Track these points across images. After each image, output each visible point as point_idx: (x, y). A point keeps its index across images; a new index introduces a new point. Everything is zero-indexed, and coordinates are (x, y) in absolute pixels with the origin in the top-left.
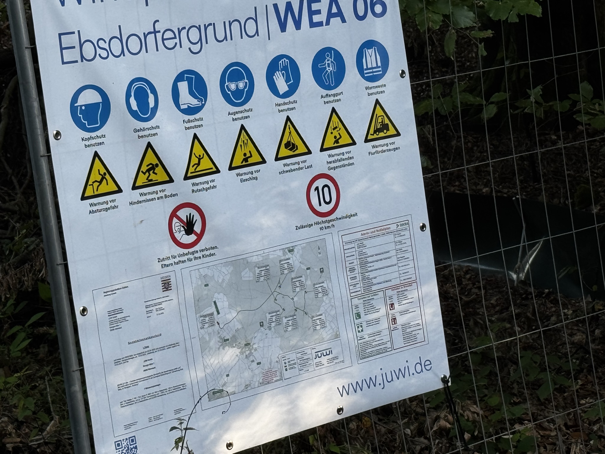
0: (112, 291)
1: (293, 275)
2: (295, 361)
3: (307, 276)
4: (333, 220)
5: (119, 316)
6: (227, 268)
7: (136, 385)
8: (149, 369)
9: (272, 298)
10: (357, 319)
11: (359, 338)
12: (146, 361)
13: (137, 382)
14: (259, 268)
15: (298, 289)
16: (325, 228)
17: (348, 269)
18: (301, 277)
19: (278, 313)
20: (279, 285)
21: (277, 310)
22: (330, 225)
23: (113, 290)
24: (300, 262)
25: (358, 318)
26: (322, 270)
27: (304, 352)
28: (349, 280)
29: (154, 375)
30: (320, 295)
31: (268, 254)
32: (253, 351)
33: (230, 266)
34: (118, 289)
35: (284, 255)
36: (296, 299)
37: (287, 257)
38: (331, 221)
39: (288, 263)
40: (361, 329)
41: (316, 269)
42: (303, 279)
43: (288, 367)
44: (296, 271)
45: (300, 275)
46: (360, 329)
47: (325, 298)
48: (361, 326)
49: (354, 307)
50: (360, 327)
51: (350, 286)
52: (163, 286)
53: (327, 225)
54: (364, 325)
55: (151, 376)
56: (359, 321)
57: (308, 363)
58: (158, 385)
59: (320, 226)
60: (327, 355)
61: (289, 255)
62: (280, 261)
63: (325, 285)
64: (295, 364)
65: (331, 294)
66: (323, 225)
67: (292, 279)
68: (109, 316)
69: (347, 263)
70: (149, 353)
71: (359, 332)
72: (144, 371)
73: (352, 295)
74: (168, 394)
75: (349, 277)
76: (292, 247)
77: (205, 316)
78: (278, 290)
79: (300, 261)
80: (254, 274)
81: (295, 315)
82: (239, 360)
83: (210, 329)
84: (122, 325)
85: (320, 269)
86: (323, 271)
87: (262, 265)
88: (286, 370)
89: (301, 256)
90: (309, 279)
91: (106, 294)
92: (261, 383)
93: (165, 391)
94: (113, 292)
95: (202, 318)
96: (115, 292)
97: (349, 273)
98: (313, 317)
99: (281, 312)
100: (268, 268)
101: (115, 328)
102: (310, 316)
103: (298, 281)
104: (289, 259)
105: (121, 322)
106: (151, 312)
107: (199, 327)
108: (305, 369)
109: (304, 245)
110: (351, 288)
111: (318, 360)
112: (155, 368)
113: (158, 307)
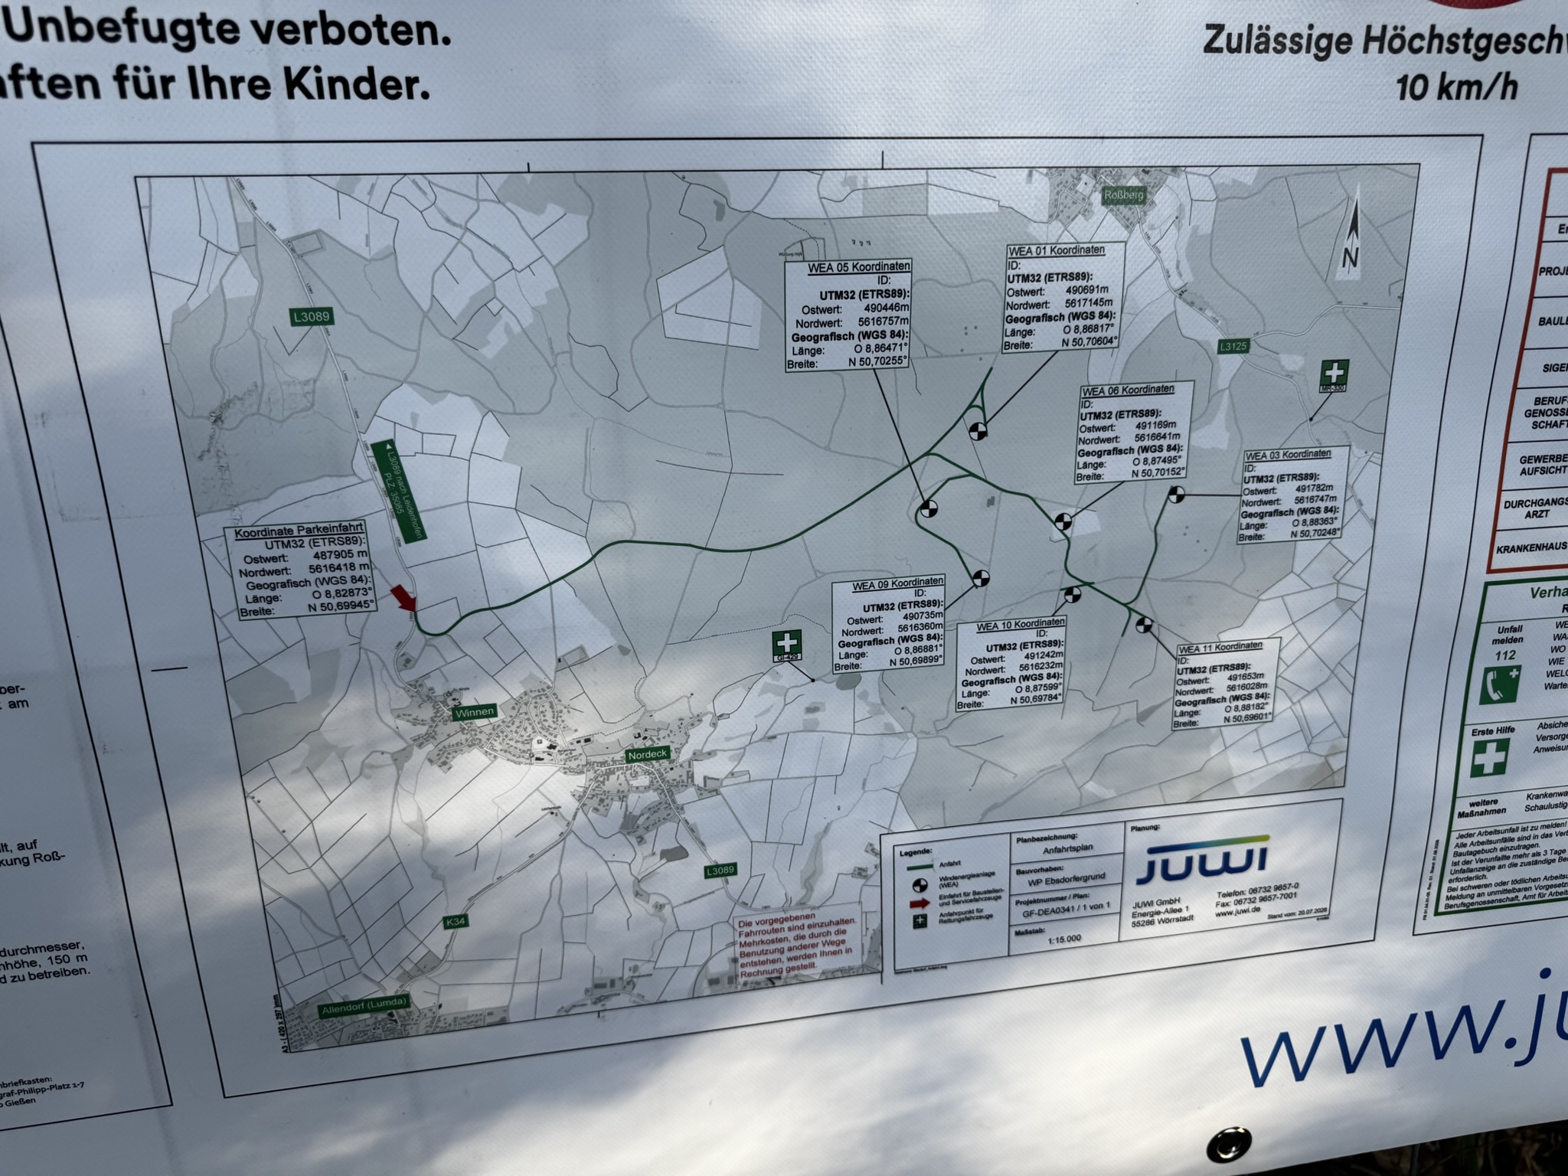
1: (1104, 368)
2: (999, 882)
3: (1213, 396)
4: (1521, 44)
6: (535, 223)
9: (903, 494)
10: (1485, 699)
11: (1463, 806)
14: (818, 269)
15: (1116, 468)
16: (1444, 90)
17: (1525, 401)
18: (1166, 390)
19: (932, 593)
20: (975, 416)
21: (924, 571)
22: (1486, 71)
24: (1181, 293)
25: (1495, 697)
26: (1335, 373)
27: (1073, 837)
28: (1514, 466)
30: (1277, 529)
31: (920, 177)
32: (684, 797)
33: (553, 211)
35: (1056, 213)
36: (1085, 525)
37: (1081, 231)
38: (1502, 43)
39: (1084, 276)
40: (1500, 757)
41: (1292, 362)
42: (1175, 407)
43: (933, 912)
44: (1128, 345)
45: (1156, 378)
46: (1491, 757)
47: (1307, 549)
48: (1503, 746)
49: (1489, 633)
50: (1492, 747)
51: (1509, 505)
53: (1461, 66)
54: (1523, 739)
56: (1497, 714)
57: (1088, 902)
59: (1408, 64)
60: (1227, 868)
61: (1103, 225)
62: (1019, 252)
63: (1328, 471)
64: (994, 895)
65: (1354, 537)
66: (1433, 64)
67: (1092, 392)
69: (1533, 363)
71: (1477, 771)
73: (1500, 561)
75: (1515, 453)
76: (1146, 170)
77: (283, 536)
78: (960, 446)
79: (1177, 283)
80: (775, 305)
81: (1055, 624)
82: (563, 837)
83: (332, 630)
85: (1327, 365)
86: (1342, 381)
87: (849, 252)
88: (920, 923)
89: (1203, 249)
90: (1221, 416)
92: (713, 982)
95: (258, 548)
97: (1522, 427)
98: (1189, 650)
99: (954, 592)
100: (898, 281)
102: (1173, 644)
103: (1134, 413)
104: (1095, 251)
107: (224, 603)
108: (1053, 930)
109: (1248, 177)
110: (1511, 518)
111: (1159, 887)
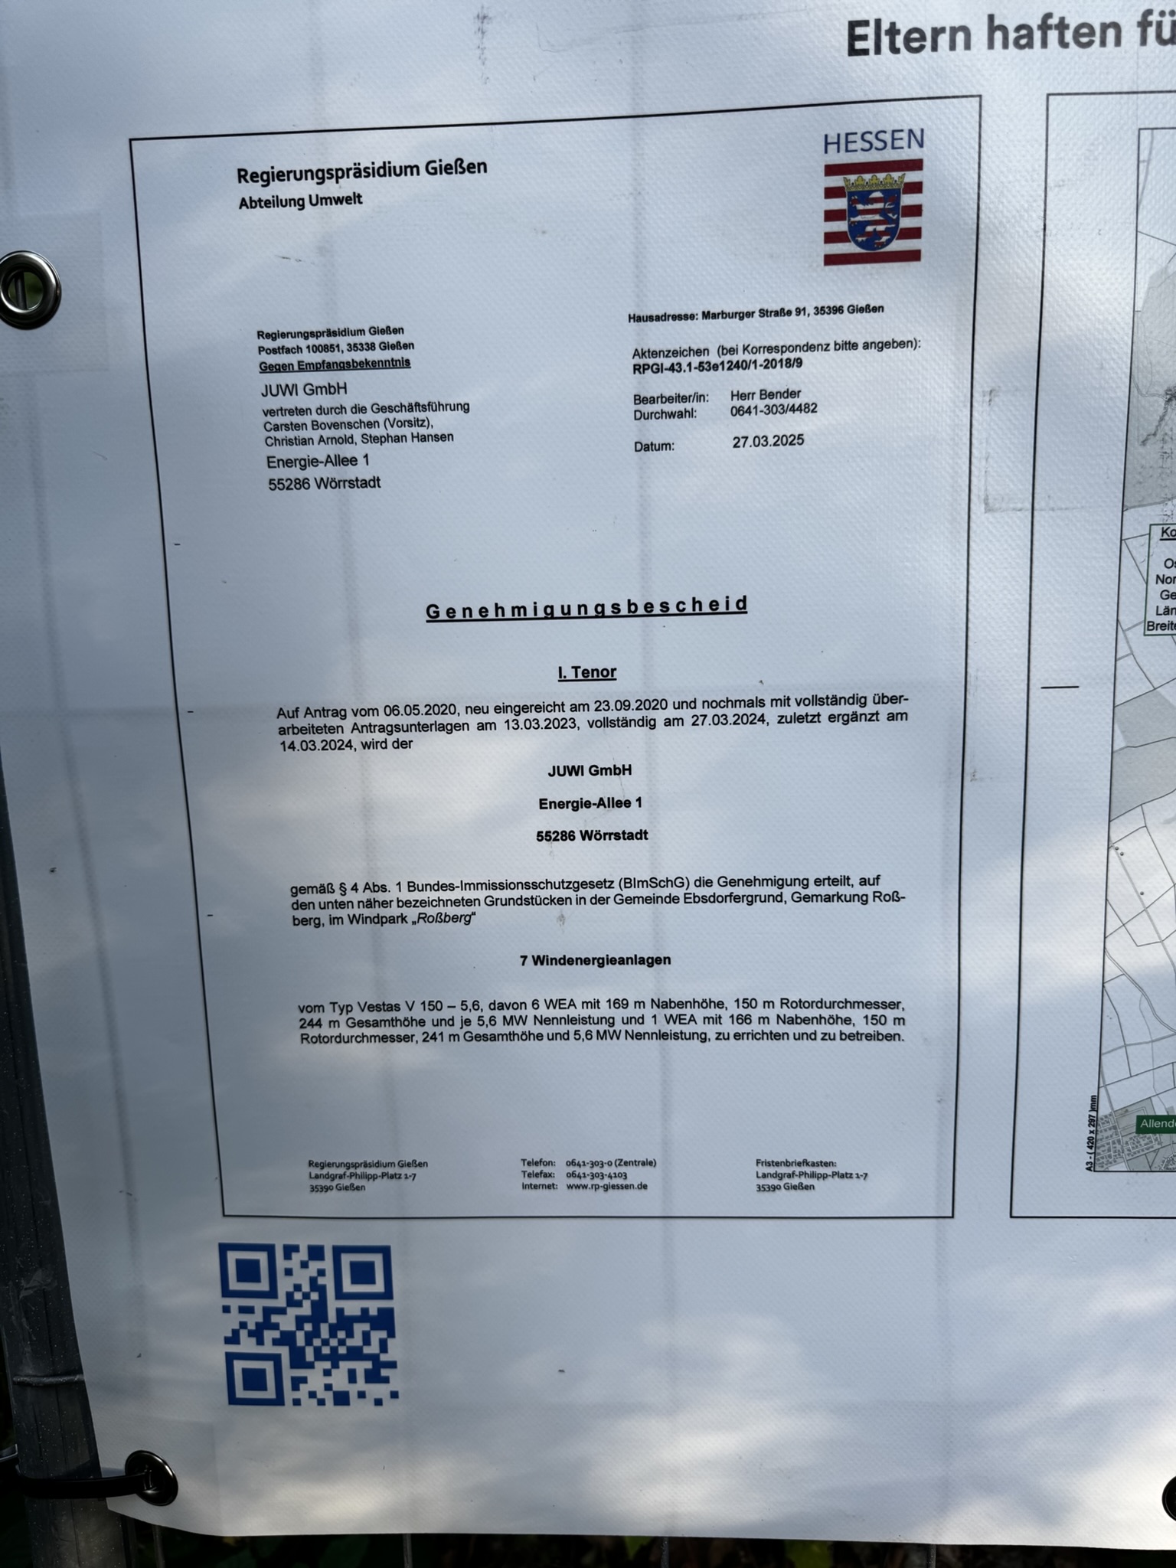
0: (322, 176)
5: (364, 388)
7: (455, 919)
8: (586, 835)
12: (575, 771)
13: (469, 902)
23: (338, 174)
29: (628, 882)
34: (386, 170)
52: (830, 215)
55: (600, 884)
58: (653, 962)
68: (266, 369)
70: (607, 723)
72: (543, 836)
74: (720, 1036)
84: (381, 460)
91: (255, 190)
93: (700, 1013)
94: (331, 188)
96: (348, 186)
101: (311, 473)
105: (376, 439)
106: (681, 406)
107: (1132, 615)
112: (643, 835)
113: (753, 380)
